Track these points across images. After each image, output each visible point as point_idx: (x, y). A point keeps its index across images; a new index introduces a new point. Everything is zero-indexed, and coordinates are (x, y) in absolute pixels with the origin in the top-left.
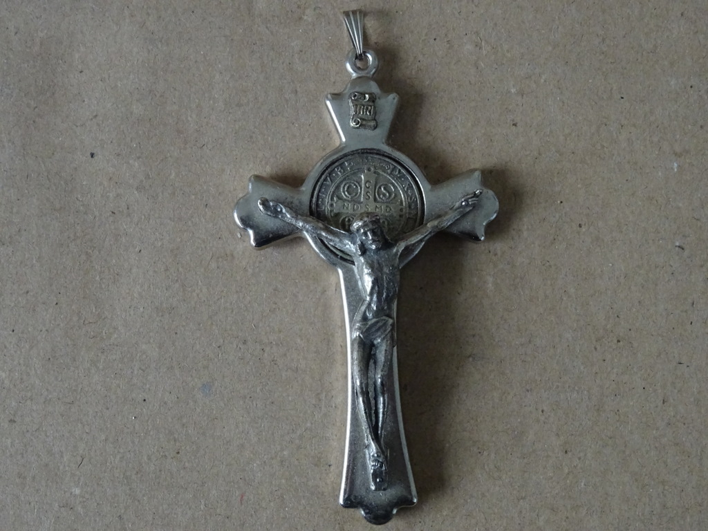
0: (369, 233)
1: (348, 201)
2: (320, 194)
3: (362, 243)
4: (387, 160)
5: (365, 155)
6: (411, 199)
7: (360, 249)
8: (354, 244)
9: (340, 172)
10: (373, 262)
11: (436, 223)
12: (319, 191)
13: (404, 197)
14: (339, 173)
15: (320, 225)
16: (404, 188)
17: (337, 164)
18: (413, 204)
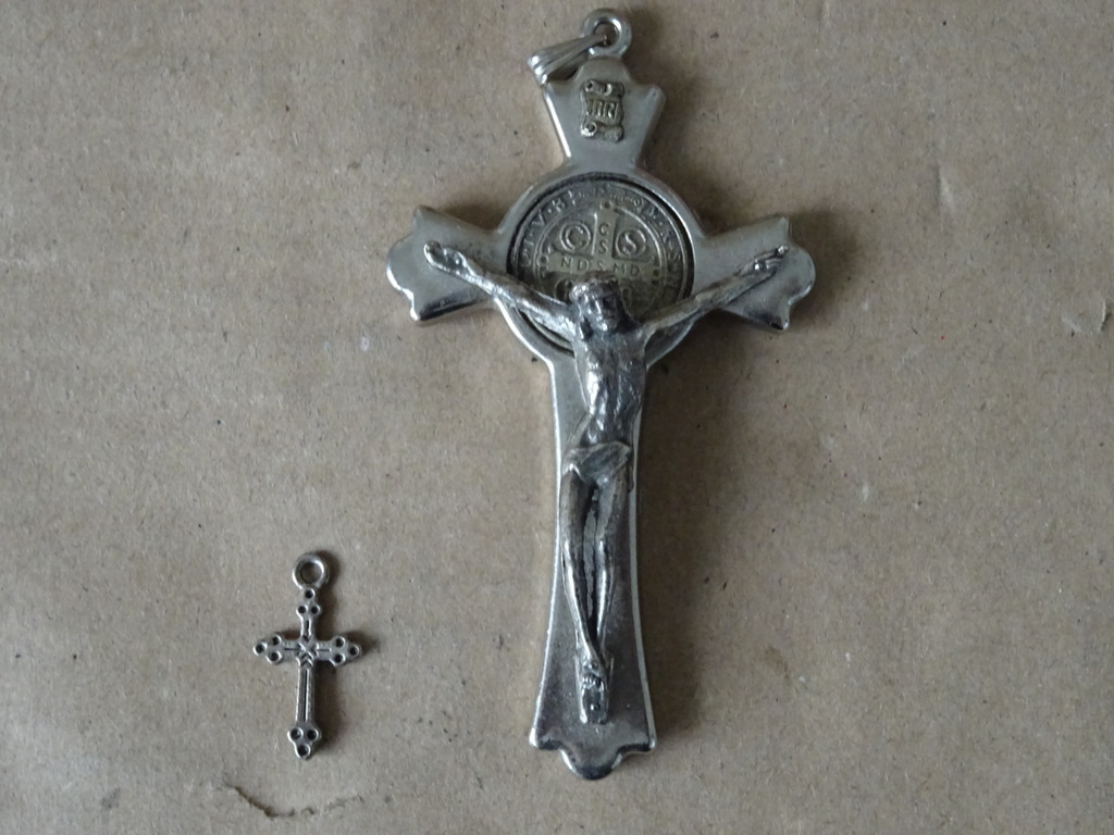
0: (597, 304)
1: (570, 254)
2: (525, 241)
3: (586, 320)
4: (637, 191)
5: (602, 182)
6: (672, 257)
7: (584, 331)
8: (574, 322)
9: (560, 206)
10: (603, 352)
11: (709, 295)
12: (525, 237)
13: (662, 251)
14: (558, 209)
15: (521, 288)
16: (661, 238)
17: (556, 194)
18: (675, 265)
